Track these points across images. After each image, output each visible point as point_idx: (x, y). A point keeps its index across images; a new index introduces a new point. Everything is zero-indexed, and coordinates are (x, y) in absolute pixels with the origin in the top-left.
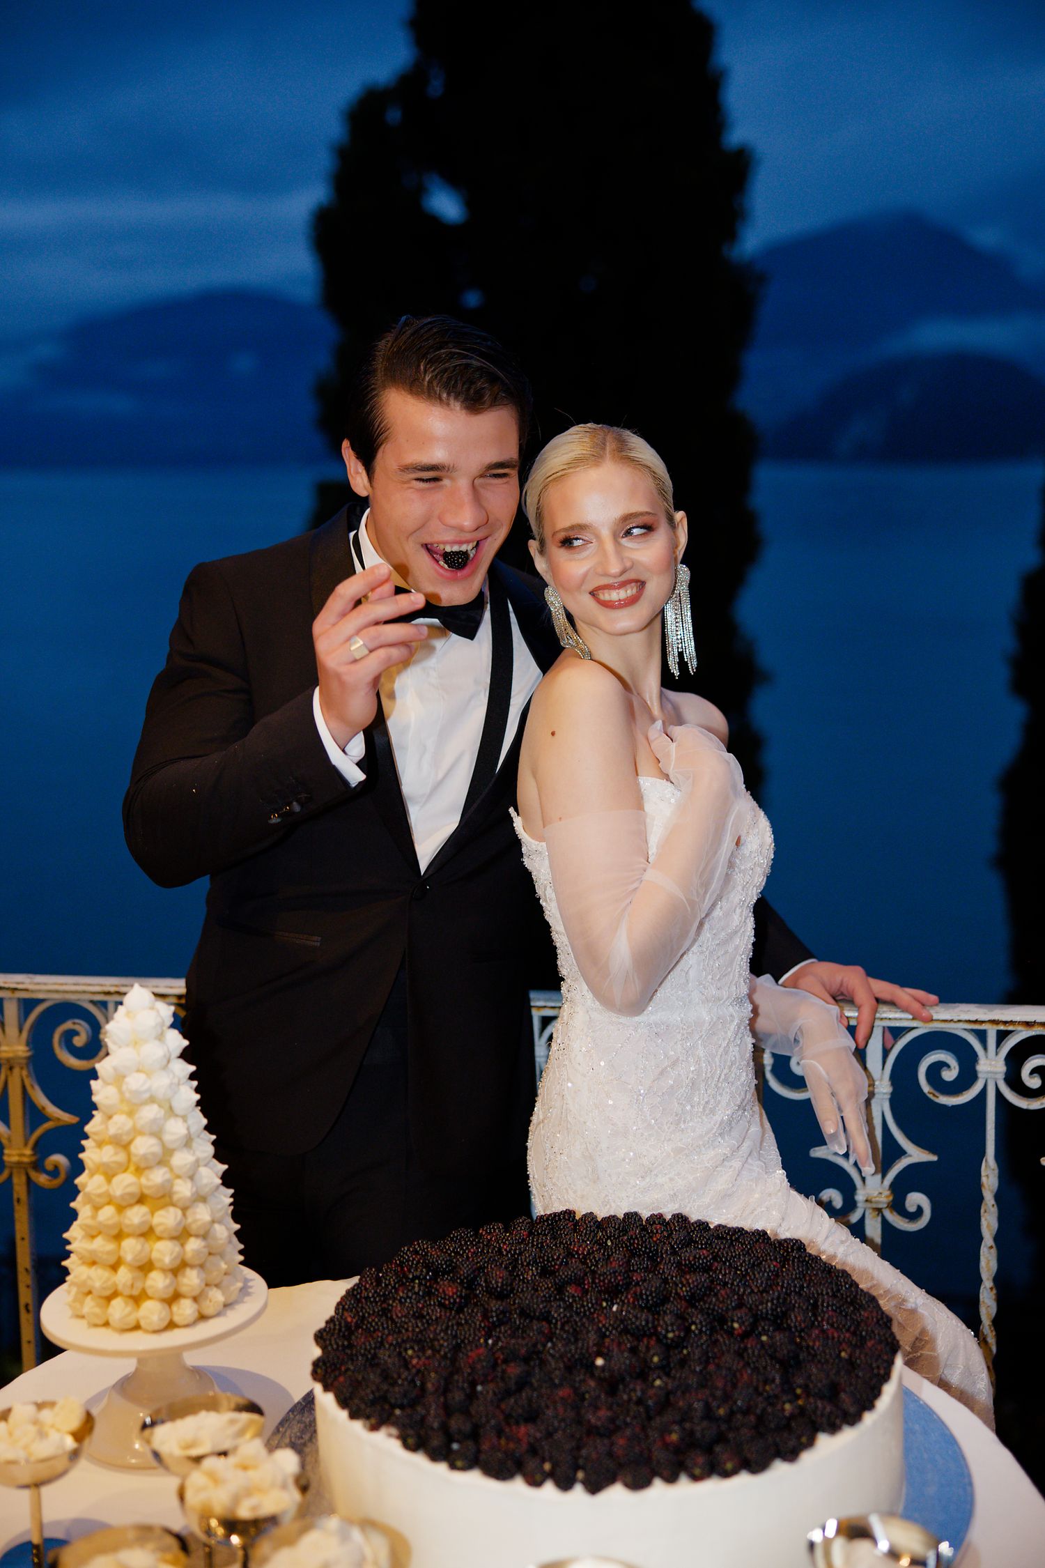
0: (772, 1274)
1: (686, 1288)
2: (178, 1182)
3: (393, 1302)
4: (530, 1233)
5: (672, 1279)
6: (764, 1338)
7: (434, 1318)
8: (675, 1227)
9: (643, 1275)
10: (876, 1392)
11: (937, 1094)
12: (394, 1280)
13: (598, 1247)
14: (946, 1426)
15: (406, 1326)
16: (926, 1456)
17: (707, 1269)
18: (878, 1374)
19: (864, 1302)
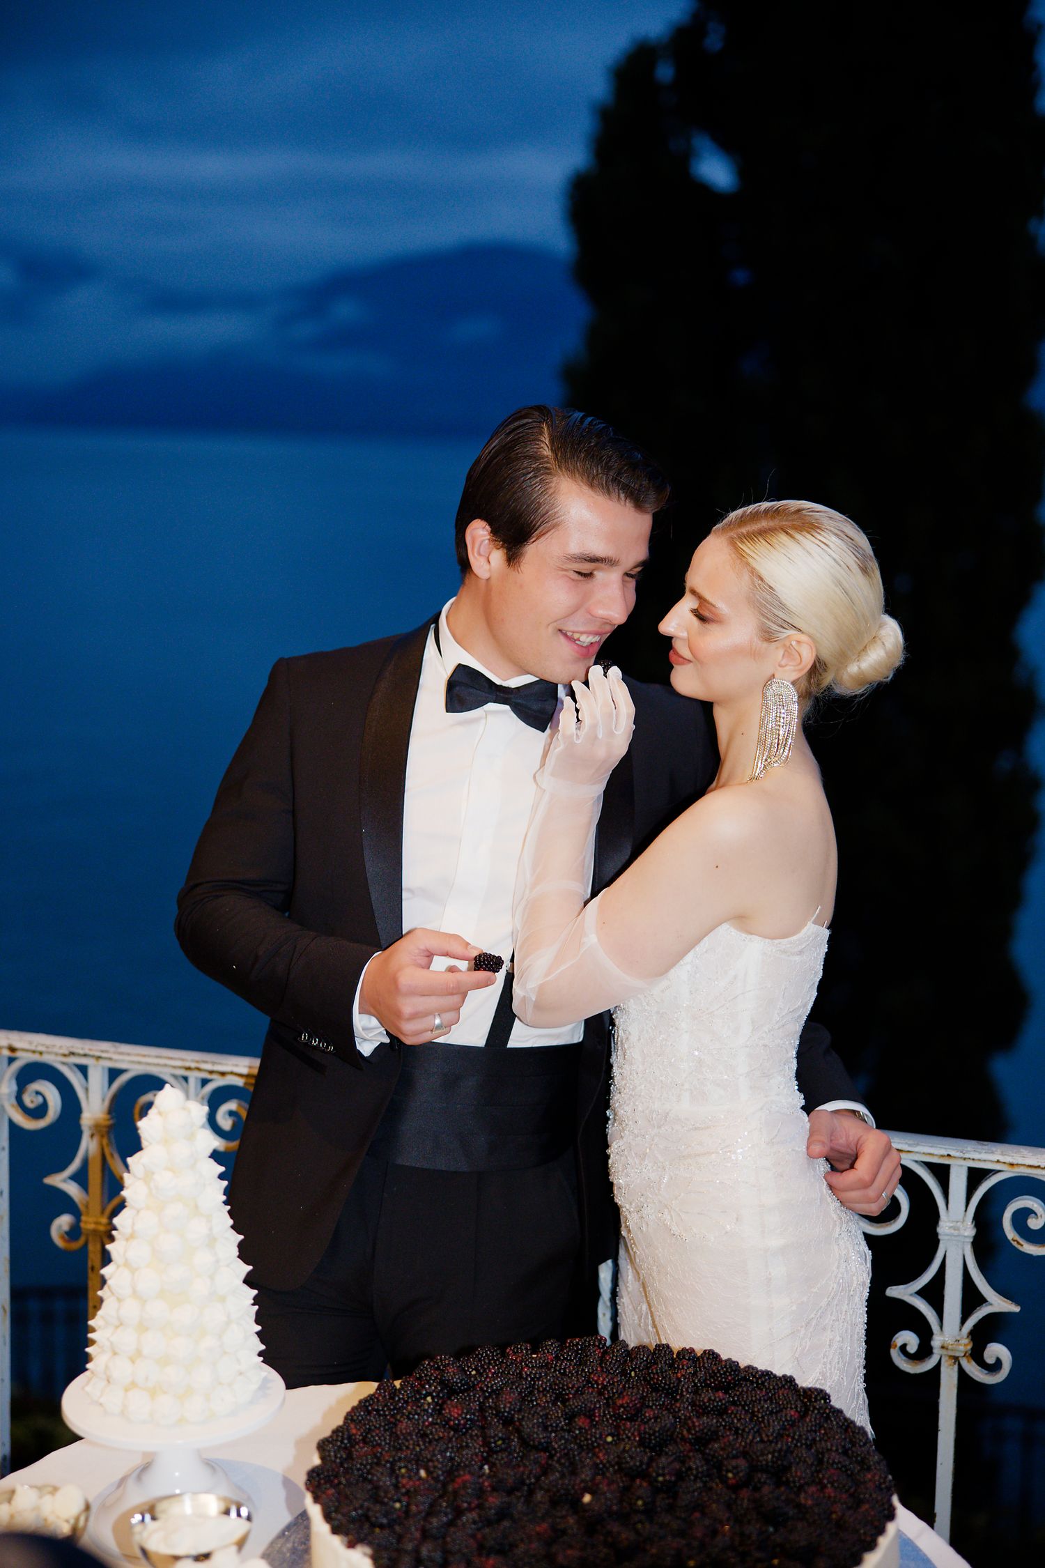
0: (788, 1424)
4: (557, 1358)
11: (1021, 1241)
13: (620, 1378)
15: (407, 1444)
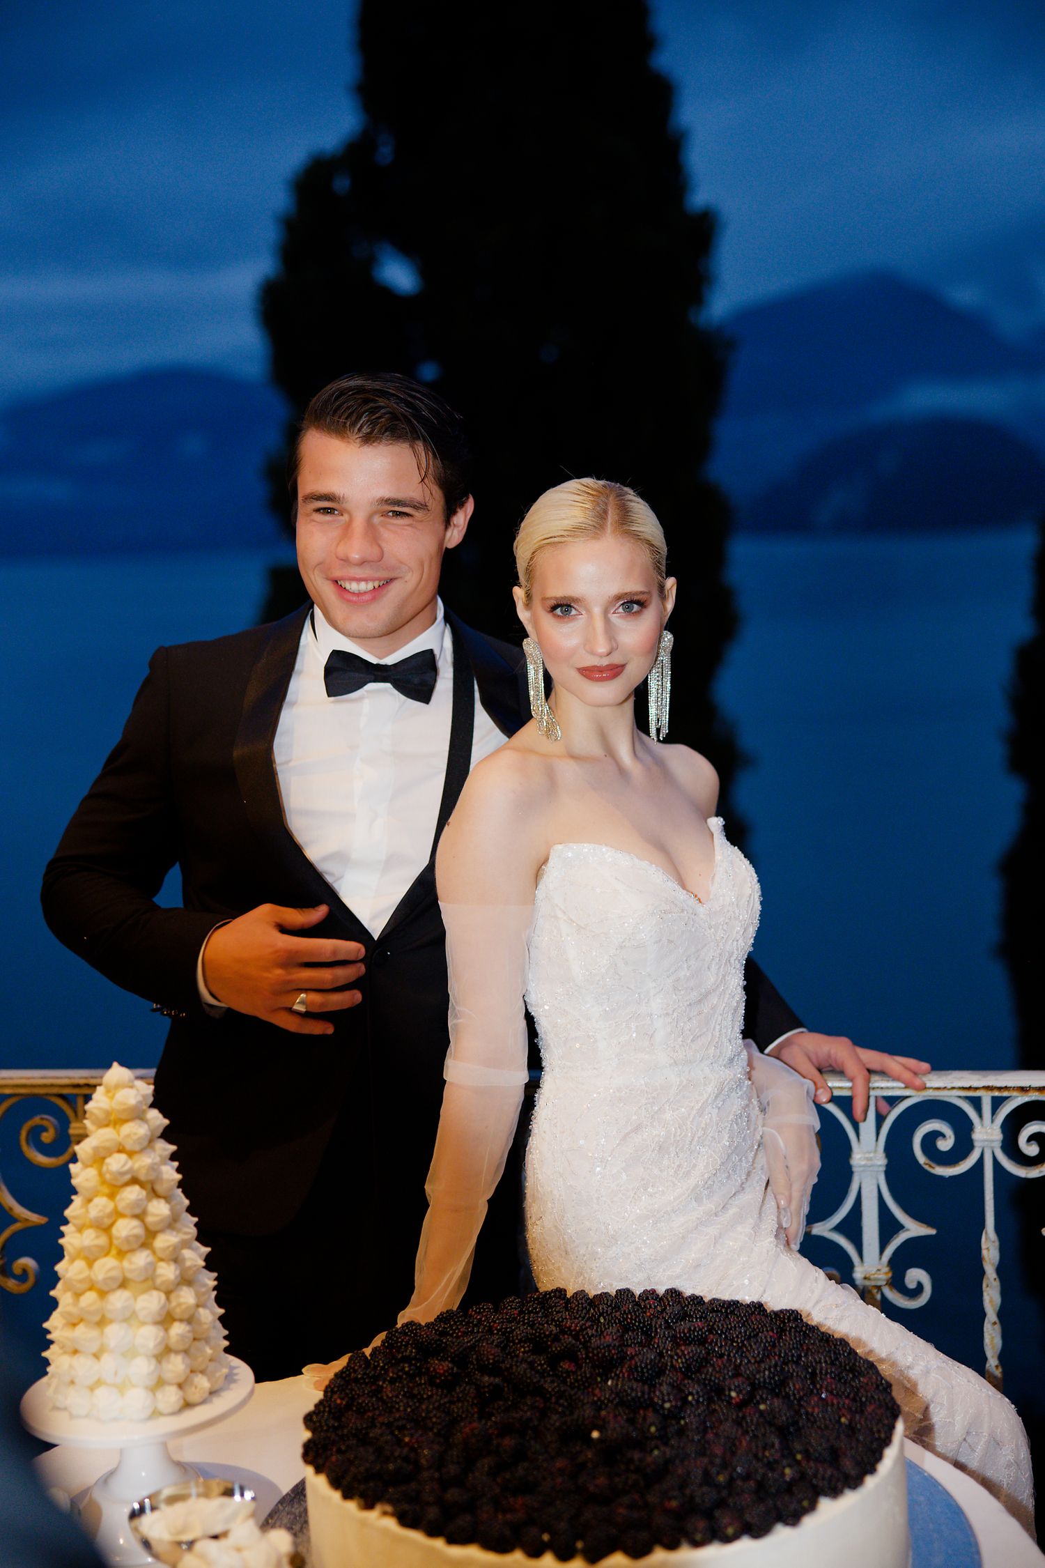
0: (769, 1345)
1: (681, 1359)
2: (162, 1264)
3: (384, 1383)
4: (521, 1312)
5: (667, 1352)
6: (762, 1407)
7: (425, 1396)
8: (669, 1302)
9: (637, 1349)
10: (877, 1455)
11: (933, 1165)
12: (383, 1362)
13: (590, 1323)
14: (951, 1497)
15: (397, 1406)
16: (931, 1526)
17: (702, 1342)
18: (880, 1438)
19: (863, 1369)
